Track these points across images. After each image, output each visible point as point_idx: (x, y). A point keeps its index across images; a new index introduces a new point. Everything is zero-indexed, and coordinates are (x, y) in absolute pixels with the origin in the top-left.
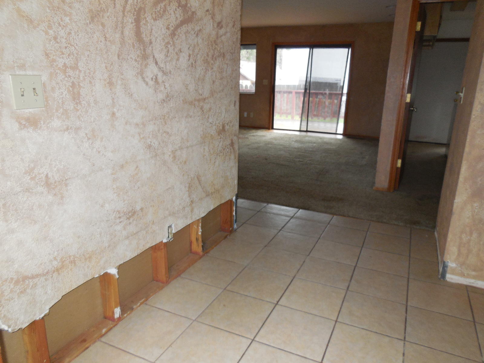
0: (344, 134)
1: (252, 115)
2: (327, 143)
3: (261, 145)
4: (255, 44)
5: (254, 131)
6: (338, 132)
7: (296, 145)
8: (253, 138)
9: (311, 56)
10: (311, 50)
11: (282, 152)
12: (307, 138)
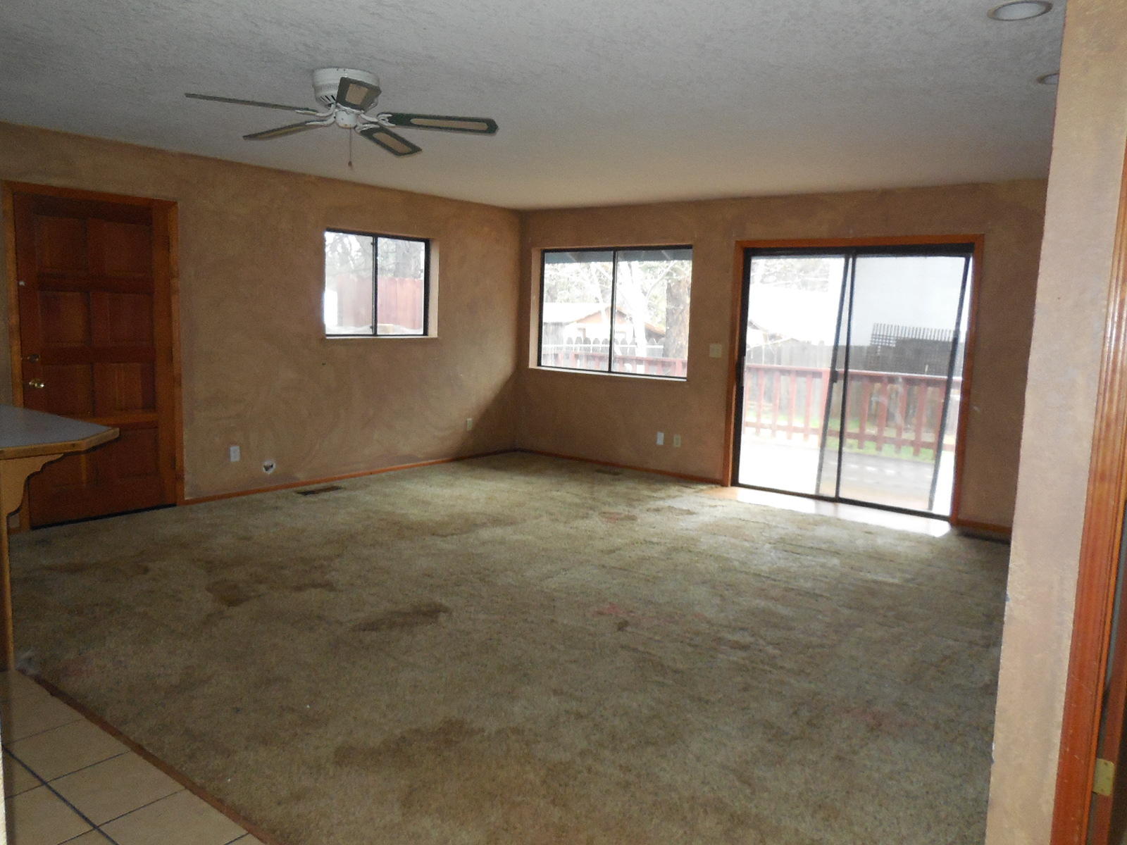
0: (955, 520)
1: (677, 441)
2: (878, 557)
3: (654, 552)
4: (689, 247)
5: (674, 490)
6: (935, 511)
7: (769, 560)
8: (651, 518)
9: (849, 280)
10: (851, 260)
11: (699, 593)
12: (822, 531)
